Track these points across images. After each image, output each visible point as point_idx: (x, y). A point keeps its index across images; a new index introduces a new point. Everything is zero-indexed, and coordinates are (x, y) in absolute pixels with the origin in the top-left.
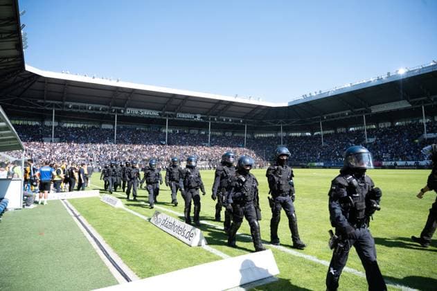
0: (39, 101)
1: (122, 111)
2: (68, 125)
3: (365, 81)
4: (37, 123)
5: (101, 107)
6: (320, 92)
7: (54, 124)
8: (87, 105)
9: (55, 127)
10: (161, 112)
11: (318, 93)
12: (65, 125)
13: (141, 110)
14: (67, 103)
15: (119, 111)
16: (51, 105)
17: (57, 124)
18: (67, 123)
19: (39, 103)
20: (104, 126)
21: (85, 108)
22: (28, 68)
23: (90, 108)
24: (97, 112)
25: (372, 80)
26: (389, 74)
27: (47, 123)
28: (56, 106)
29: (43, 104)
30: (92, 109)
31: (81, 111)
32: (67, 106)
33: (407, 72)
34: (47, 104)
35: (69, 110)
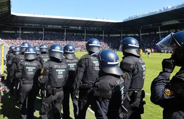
0: (15, 24)
1: (46, 27)
2: (26, 32)
3: (154, 11)
4: (14, 32)
5: (38, 25)
6: (136, 15)
7: (20, 32)
8: (32, 25)
9: (21, 33)
10: (62, 26)
11: (135, 16)
12: (24, 32)
13: (54, 26)
14: (25, 24)
15: (45, 27)
16: (19, 25)
17: (21, 32)
18: (25, 31)
19: (15, 25)
20: (40, 32)
21: (32, 26)
22: (12, 13)
23: (33, 26)
24: (36, 27)
25: (157, 11)
26: (164, 8)
27: (18, 32)
28: (21, 25)
29: (16, 25)
30: (34, 26)
31: (30, 27)
32: (25, 25)
33: (172, 8)
34: (18, 25)
35: (26, 27)
